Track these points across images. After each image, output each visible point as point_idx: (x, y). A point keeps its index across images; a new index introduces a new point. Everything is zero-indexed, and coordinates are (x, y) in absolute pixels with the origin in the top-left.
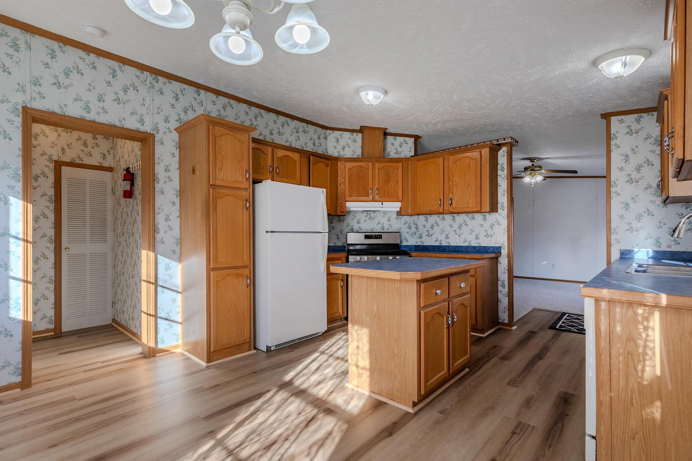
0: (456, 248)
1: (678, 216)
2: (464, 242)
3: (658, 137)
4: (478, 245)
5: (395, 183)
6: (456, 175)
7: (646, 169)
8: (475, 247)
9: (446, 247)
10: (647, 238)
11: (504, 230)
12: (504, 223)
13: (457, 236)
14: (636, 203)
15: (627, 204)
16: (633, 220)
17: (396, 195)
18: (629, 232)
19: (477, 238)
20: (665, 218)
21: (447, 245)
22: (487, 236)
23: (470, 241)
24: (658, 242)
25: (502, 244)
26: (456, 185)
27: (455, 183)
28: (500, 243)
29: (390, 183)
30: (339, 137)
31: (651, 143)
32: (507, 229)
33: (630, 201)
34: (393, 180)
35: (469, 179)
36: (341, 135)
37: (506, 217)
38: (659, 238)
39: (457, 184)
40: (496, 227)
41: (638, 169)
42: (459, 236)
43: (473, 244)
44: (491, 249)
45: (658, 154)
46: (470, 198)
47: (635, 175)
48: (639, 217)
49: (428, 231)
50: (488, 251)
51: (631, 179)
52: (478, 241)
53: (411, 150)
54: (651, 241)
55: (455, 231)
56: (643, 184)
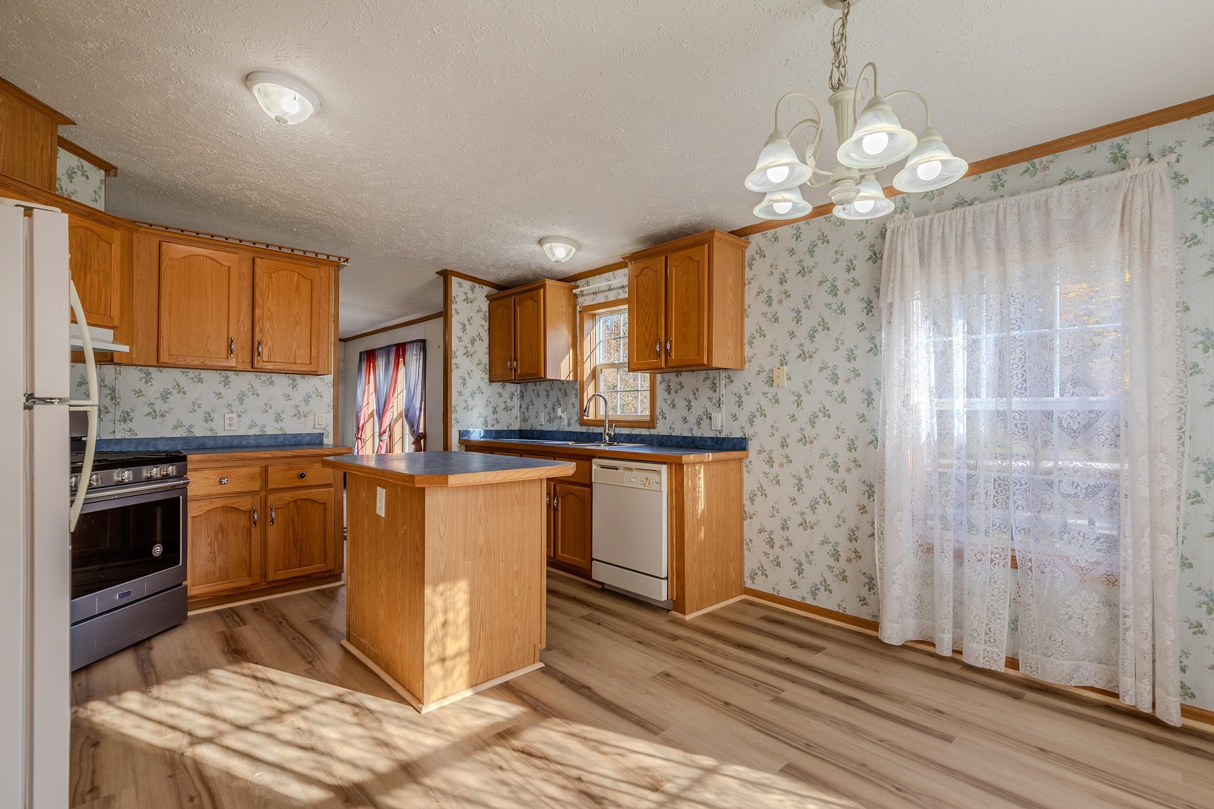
0: (233, 440)
1: (498, 396)
2: (250, 427)
4: (279, 432)
5: (102, 278)
6: (270, 299)
7: (478, 343)
8: (275, 436)
9: (204, 440)
10: (478, 417)
11: (328, 405)
12: (328, 394)
13: (234, 416)
14: (471, 379)
15: (464, 379)
16: (469, 397)
18: (466, 410)
19: (278, 418)
20: (490, 397)
21: (209, 434)
22: (298, 415)
23: (264, 426)
24: (486, 423)
25: (325, 429)
26: (269, 318)
27: (269, 313)
28: (322, 427)
29: (89, 276)
31: (481, 317)
32: (332, 404)
33: (466, 376)
34: (96, 267)
35: (298, 313)
37: (331, 385)
38: (486, 417)
39: (272, 316)
40: (314, 400)
41: (473, 341)
42: (239, 416)
43: (270, 431)
44: (308, 439)
46: (298, 347)
47: (470, 349)
48: (473, 395)
49: (151, 404)
50: (302, 443)
51: (468, 352)
52: (281, 424)
53: (97, 197)
54: (481, 420)
55: (229, 405)
56: (476, 359)
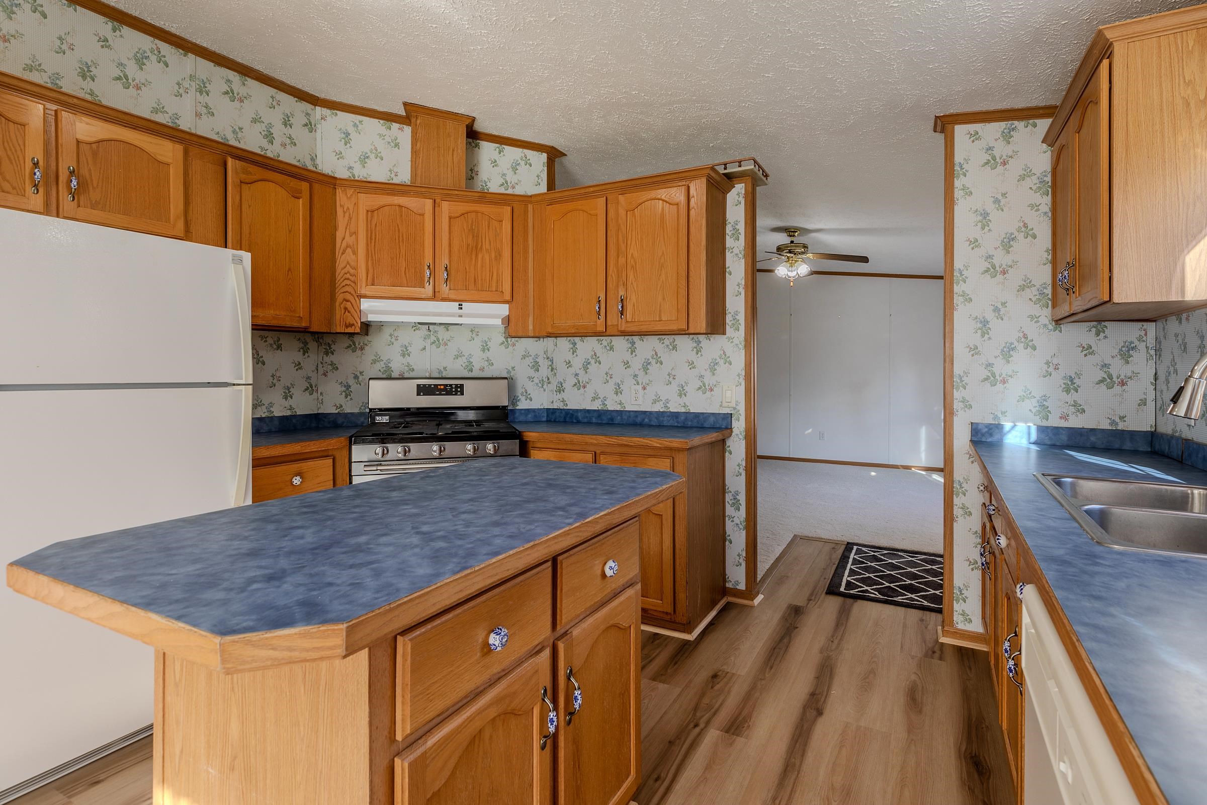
0: (636, 417)
1: (1082, 351)
2: (655, 402)
3: (1046, 176)
4: (683, 410)
5: (493, 256)
6: (634, 242)
7: (1021, 245)
8: (676, 415)
9: (614, 414)
10: (1022, 399)
11: (739, 375)
12: (739, 359)
13: (640, 387)
14: (1002, 319)
15: (985, 322)
16: (996, 357)
17: (497, 287)
18: (987, 384)
19: (682, 393)
20: (1056, 355)
21: (618, 408)
22: (703, 388)
23: (667, 401)
24: (1044, 410)
25: (735, 409)
26: (632, 267)
27: (632, 261)
28: (730, 405)
29: (480, 256)
30: (351, 129)
31: (1031, 188)
32: (744, 374)
33: (990, 315)
34: (488, 246)
35: (663, 253)
36: (355, 125)
37: (742, 346)
38: (1045, 398)
39: (636, 264)
40: (722, 368)
41: (1008, 243)
42: (644, 388)
43: (673, 408)
44: (712, 419)
45: (1046, 213)
46: (664, 299)
47: (1001, 259)
48: (1008, 352)
49: (577, 375)
50: (706, 425)
51: (994, 267)
52: (685, 400)
53: (539, 181)
54: (1031, 405)
55: (636, 376)
56: (1015, 277)
